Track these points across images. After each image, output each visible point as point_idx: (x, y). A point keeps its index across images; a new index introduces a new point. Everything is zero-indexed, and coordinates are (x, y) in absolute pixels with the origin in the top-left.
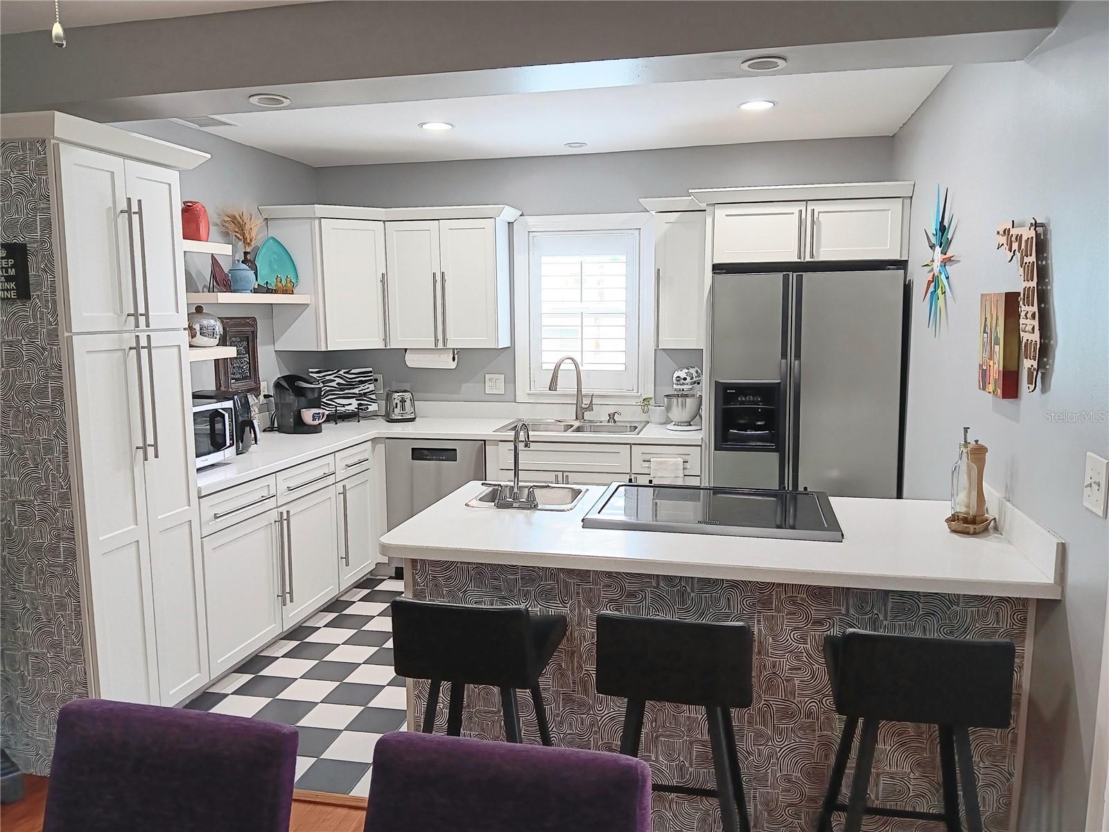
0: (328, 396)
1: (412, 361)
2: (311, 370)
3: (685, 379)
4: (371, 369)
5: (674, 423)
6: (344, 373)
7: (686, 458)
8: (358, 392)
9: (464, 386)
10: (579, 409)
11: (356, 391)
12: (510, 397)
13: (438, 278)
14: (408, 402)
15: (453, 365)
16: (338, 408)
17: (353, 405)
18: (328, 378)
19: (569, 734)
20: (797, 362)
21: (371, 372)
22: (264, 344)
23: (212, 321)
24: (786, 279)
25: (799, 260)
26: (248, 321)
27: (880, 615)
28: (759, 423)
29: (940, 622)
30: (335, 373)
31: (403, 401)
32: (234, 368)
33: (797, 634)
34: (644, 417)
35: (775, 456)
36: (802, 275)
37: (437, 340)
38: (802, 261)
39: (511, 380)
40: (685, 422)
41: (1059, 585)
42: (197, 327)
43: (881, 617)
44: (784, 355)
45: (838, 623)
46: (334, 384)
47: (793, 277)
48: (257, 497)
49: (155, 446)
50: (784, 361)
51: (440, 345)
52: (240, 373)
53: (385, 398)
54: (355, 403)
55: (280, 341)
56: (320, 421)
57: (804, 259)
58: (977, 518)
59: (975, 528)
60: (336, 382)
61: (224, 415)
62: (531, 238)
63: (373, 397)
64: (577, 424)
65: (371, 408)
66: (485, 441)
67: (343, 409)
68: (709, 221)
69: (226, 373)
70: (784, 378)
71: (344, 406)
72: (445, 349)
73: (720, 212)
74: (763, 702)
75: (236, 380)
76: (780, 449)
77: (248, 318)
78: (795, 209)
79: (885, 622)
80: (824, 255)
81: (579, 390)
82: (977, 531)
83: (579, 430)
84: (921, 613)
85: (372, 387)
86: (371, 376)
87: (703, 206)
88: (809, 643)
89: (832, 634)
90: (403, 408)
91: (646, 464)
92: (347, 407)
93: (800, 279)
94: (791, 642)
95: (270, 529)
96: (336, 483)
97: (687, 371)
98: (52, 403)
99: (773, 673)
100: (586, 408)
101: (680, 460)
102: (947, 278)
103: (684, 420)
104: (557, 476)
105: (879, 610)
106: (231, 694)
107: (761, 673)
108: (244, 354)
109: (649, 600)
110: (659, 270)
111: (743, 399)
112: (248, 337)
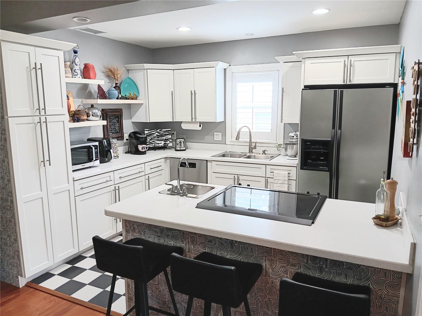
0: (152, 140)
1: (184, 126)
2: (145, 129)
3: (293, 137)
4: (170, 129)
5: (289, 156)
6: (159, 131)
7: (290, 172)
8: (165, 138)
9: (206, 137)
10: (250, 148)
11: (164, 138)
12: (223, 142)
13: (193, 93)
14: (182, 143)
15: (200, 129)
16: (156, 145)
17: (162, 144)
18: (152, 133)
19: (185, 299)
20: (340, 131)
21: (170, 131)
22: (126, 119)
23: (97, 110)
24: (335, 92)
25: (344, 83)
26: (118, 110)
27: (323, 266)
28: (322, 158)
29: (355, 273)
30: (155, 131)
31: (180, 142)
32: (112, 128)
33: (283, 269)
34: (278, 153)
35: (328, 174)
36: (343, 91)
37: (192, 118)
38: (346, 83)
39: (224, 135)
40: (293, 156)
41: (411, 266)
42: (91, 113)
43: (324, 266)
44: (334, 127)
45: (303, 267)
46: (155, 135)
47: (339, 91)
48: (105, 180)
49: (49, 161)
50: (334, 130)
51: (194, 121)
52: (114, 131)
53: (175, 141)
54: (163, 142)
55: (133, 118)
56: (145, 150)
57: (347, 83)
58: (390, 218)
59: (386, 224)
60: (156, 134)
61: (92, 148)
62: (233, 76)
63: (171, 140)
64: (248, 154)
65: (169, 145)
66: (207, 160)
67: (158, 145)
68: (303, 66)
69: (107, 131)
70: (333, 138)
71: (158, 144)
72: (196, 122)
73: (308, 62)
74: (267, 299)
75: (112, 133)
76: (330, 170)
77: (118, 109)
78: (342, 59)
79: (326, 269)
80: (356, 81)
81: (250, 140)
82: (387, 225)
83: (249, 157)
84: (344, 267)
85: (170, 137)
86: (170, 132)
87: (301, 59)
88: (289, 274)
89: (300, 272)
90: (181, 145)
91: (272, 174)
92: (160, 144)
93: (342, 92)
94: (280, 272)
95: (110, 193)
96: (145, 175)
97: (294, 133)
98: (4, 144)
99: (272, 286)
100: (253, 148)
101: (287, 173)
102: (402, 92)
103: (293, 155)
104: (234, 177)
105: (323, 263)
106: (89, 257)
107: (266, 285)
108: (116, 123)
109: (217, 245)
110: (283, 88)
111: (314, 147)
112: (118, 117)
